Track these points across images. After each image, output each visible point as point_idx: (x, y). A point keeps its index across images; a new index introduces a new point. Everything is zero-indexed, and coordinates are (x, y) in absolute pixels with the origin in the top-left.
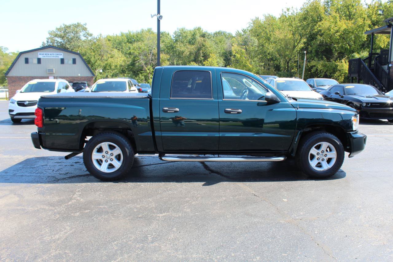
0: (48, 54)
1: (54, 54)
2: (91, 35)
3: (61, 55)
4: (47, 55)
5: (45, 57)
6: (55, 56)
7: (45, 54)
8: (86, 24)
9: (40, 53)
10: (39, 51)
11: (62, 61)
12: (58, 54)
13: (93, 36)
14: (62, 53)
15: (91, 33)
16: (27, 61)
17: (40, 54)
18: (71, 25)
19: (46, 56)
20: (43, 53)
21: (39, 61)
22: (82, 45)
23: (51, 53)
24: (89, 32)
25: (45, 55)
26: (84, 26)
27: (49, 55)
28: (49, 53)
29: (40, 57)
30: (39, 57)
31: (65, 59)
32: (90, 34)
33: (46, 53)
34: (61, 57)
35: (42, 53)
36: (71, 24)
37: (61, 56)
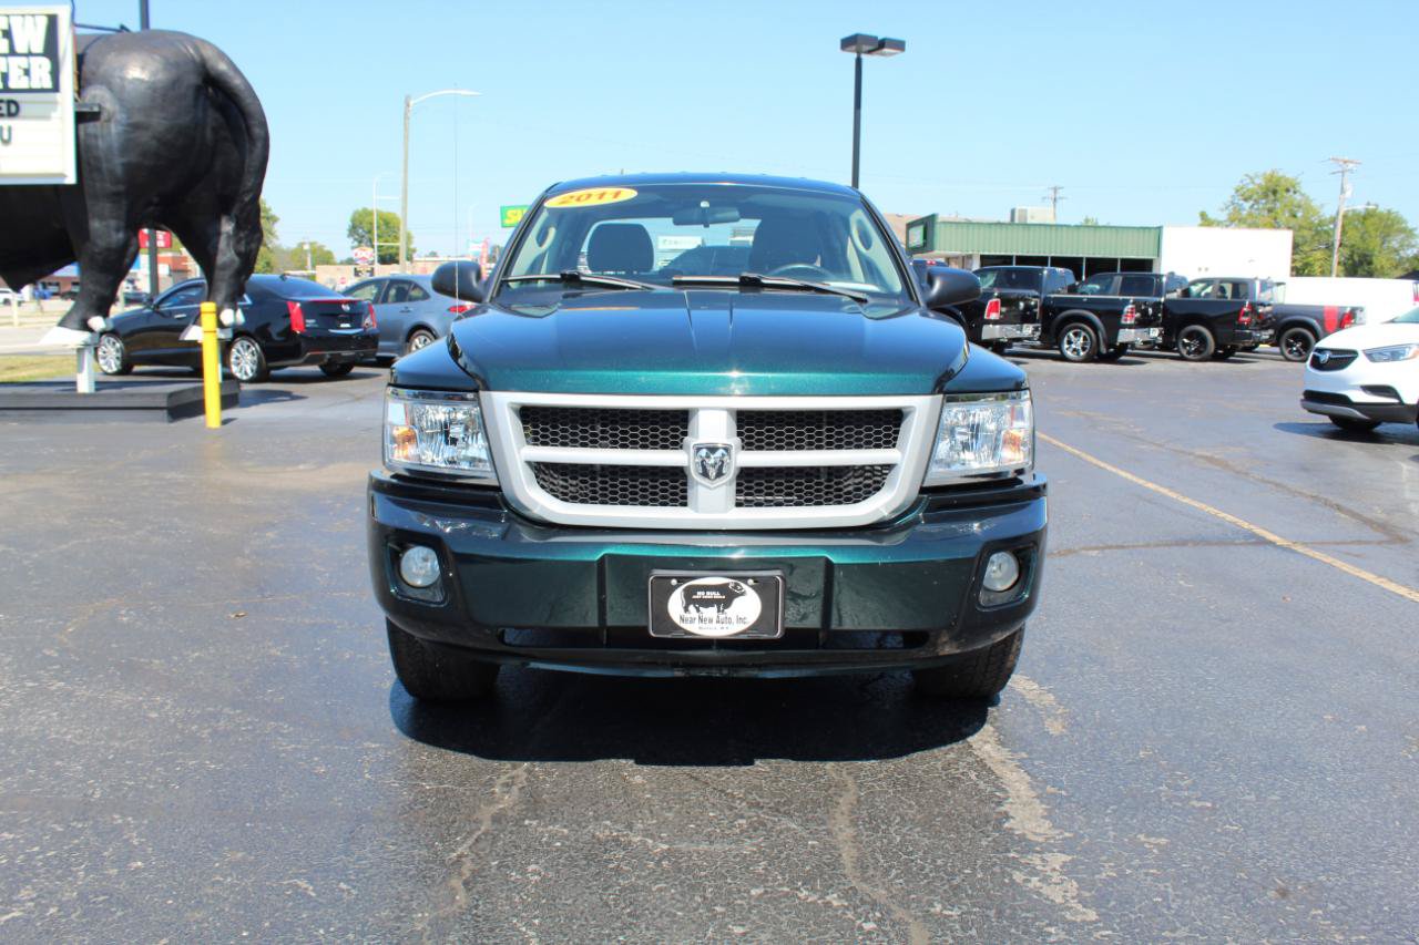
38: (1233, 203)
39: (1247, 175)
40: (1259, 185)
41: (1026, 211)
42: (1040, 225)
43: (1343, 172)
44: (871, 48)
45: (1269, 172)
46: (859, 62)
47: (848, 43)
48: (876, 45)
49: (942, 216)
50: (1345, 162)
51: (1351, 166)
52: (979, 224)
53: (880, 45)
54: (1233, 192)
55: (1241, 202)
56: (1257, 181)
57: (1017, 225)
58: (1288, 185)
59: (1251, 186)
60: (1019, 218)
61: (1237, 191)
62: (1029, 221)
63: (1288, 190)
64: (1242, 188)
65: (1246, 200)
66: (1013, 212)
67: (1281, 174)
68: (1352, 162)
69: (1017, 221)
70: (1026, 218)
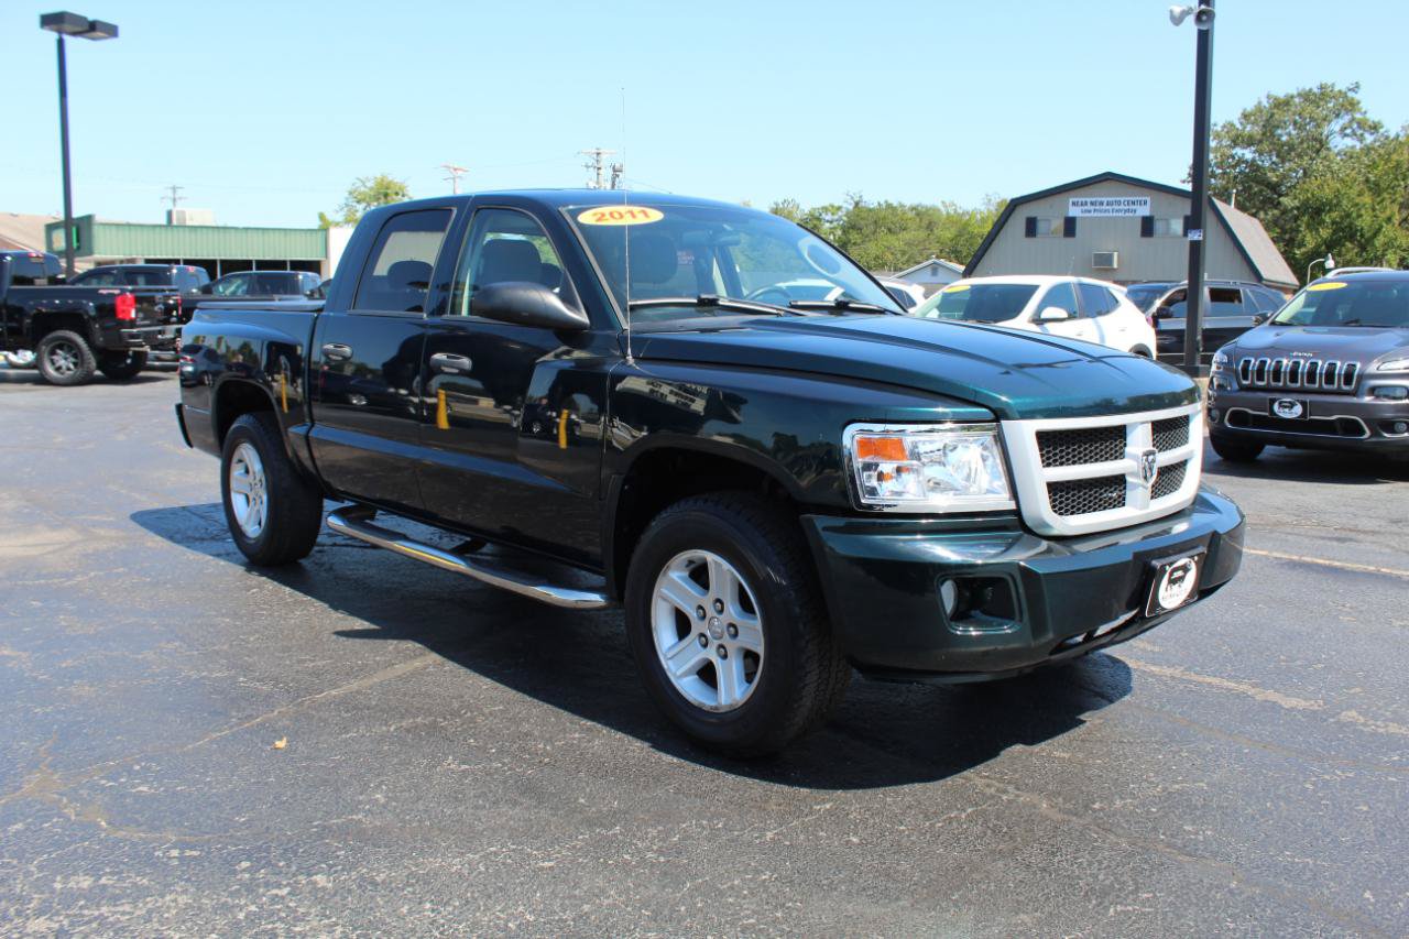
0: (1102, 203)
1: (1119, 203)
2: (1375, 128)
3: (1145, 203)
4: (1097, 207)
5: (1090, 211)
6: (1122, 207)
7: (1092, 203)
8: (1357, 87)
9: (1075, 200)
10: (1072, 193)
11: (1148, 227)
12: (1133, 203)
13: (1381, 131)
14: (1148, 199)
15: (1376, 120)
16: (1031, 228)
17: (1074, 204)
18: (1292, 97)
19: (1092, 208)
20: (1084, 200)
21: (1070, 226)
22: (1329, 167)
23: (1110, 199)
24: (1368, 116)
25: (1089, 207)
26: (1350, 94)
27: (1105, 207)
28: (1105, 200)
29: (1073, 212)
30: (1071, 214)
31: (1156, 217)
32: (1370, 123)
33: (1094, 199)
34: (1145, 211)
35: (1080, 200)
36: (1295, 93)
37: (1143, 207)
38: (347, 205)
39: (358, 179)
40: (371, 189)
41: (183, 212)
42: (202, 227)
43: (454, 179)
44: (79, 29)
45: (379, 176)
46: (61, 44)
47: (52, 21)
48: (86, 27)
49: (99, 218)
50: (455, 170)
51: (460, 173)
52: (142, 226)
53: (91, 28)
54: (346, 194)
55: (355, 204)
56: (369, 184)
57: (177, 226)
58: (397, 190)
59: (363, 189)
60: (178, 219)
61: (350, 193)
62: (189, 223)
63: (397, 194)
64: (355, 191)
65: (358, 202)
66: (170, 214)
67: (390, 179)
68: (460, 169)
69: (175, 222)
70: (185, 220)
